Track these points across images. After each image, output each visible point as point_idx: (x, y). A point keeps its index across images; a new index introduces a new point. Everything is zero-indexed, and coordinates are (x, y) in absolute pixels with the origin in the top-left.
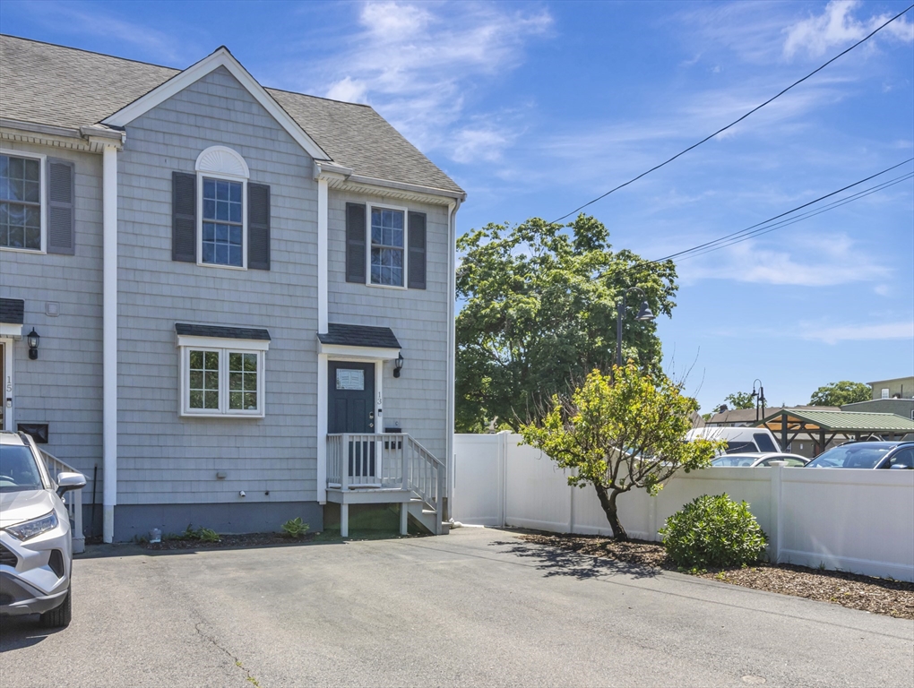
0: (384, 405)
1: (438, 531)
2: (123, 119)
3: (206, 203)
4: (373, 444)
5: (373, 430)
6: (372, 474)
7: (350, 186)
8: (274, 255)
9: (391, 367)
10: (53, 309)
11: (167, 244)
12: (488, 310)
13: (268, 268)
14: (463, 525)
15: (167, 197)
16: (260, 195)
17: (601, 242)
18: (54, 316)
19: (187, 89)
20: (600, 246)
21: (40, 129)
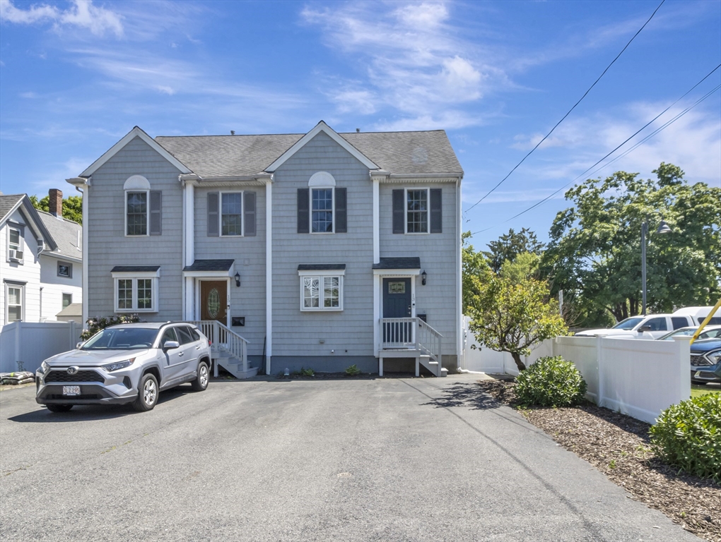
0: (416, 300)
1: (439, 375)
2: (273, 168)
3: (314, 202)
4: (410, 324)
5: (410, 316)
6: (410, 341)
7: (392, 180)
8: (349, 224)
9: (420, 279)
10: (247, 262)
11: (295, 225)
12: (581, 235)
13: (346, 231)
14: (469, 371)
15: (295, 202)
16: (342, 193)
17: (679, 179)
18: (246, 265)
19: (305, 146)
20: (679, 183)
21: (238, 179)
